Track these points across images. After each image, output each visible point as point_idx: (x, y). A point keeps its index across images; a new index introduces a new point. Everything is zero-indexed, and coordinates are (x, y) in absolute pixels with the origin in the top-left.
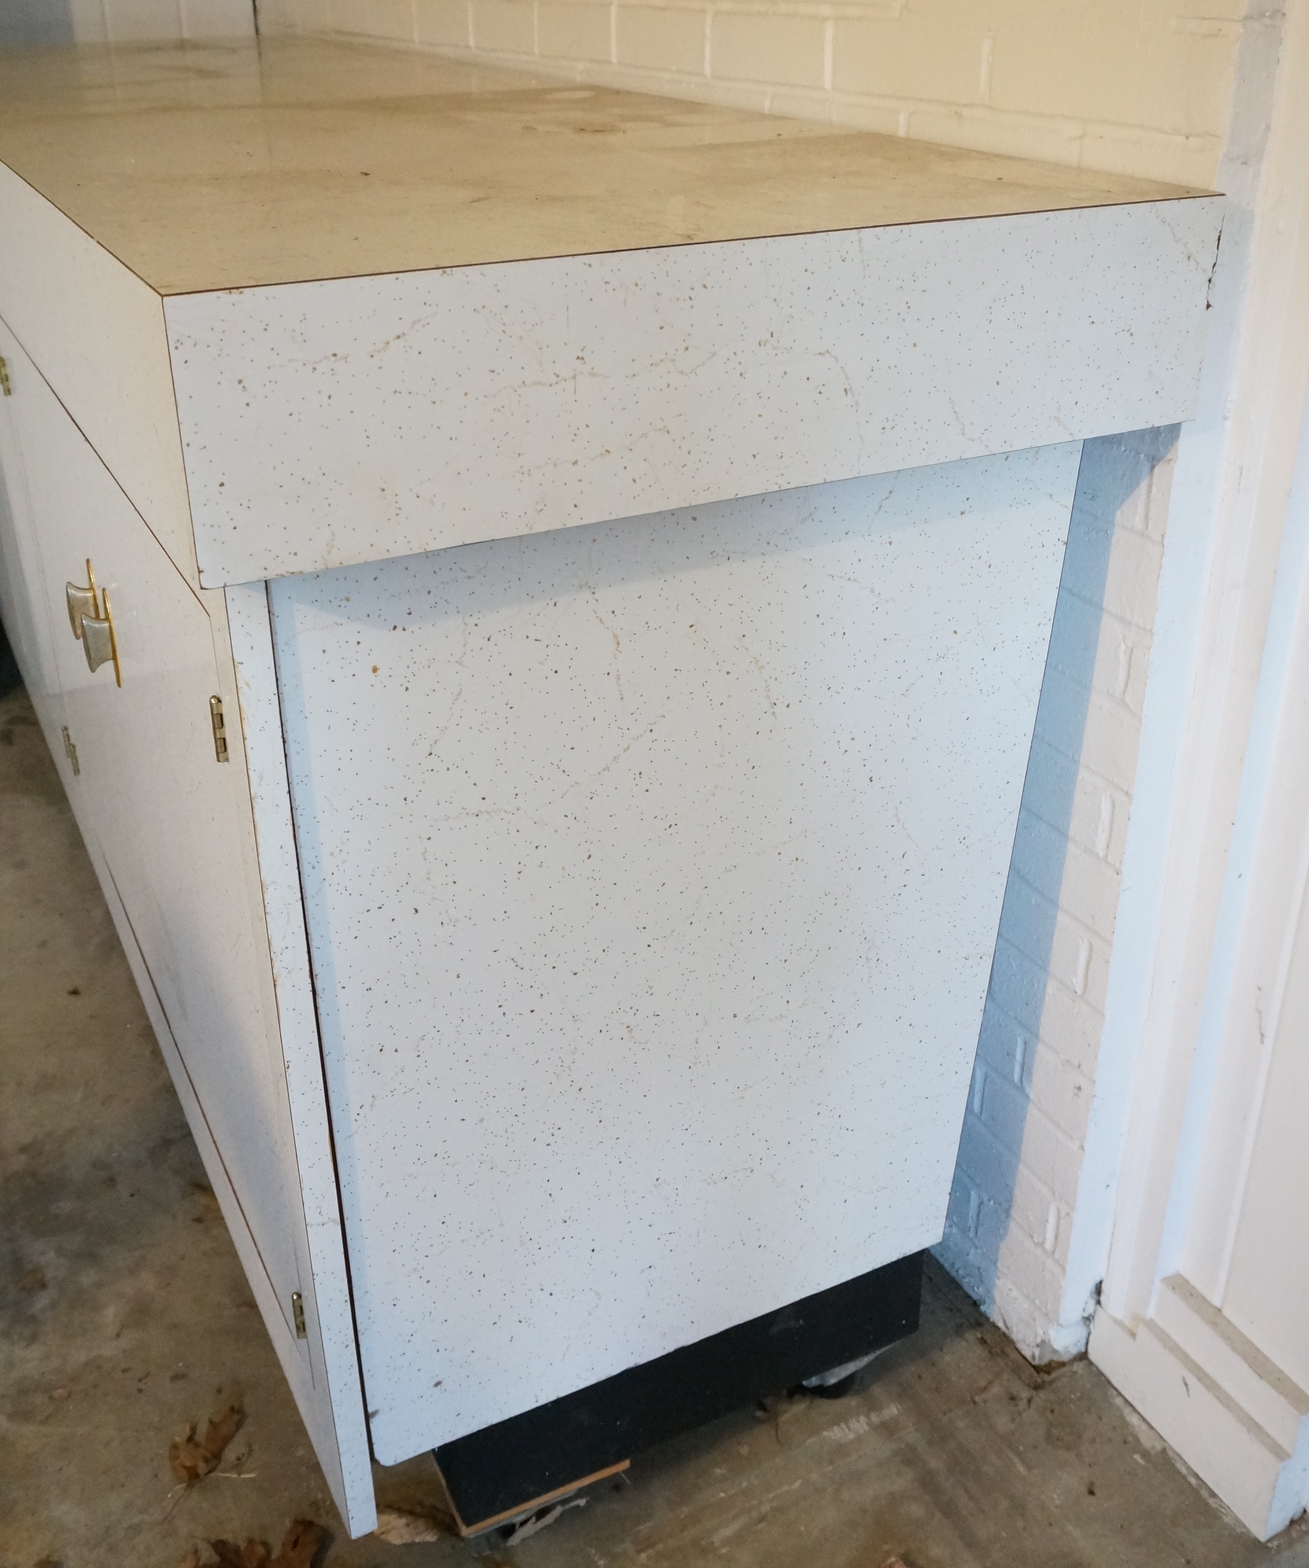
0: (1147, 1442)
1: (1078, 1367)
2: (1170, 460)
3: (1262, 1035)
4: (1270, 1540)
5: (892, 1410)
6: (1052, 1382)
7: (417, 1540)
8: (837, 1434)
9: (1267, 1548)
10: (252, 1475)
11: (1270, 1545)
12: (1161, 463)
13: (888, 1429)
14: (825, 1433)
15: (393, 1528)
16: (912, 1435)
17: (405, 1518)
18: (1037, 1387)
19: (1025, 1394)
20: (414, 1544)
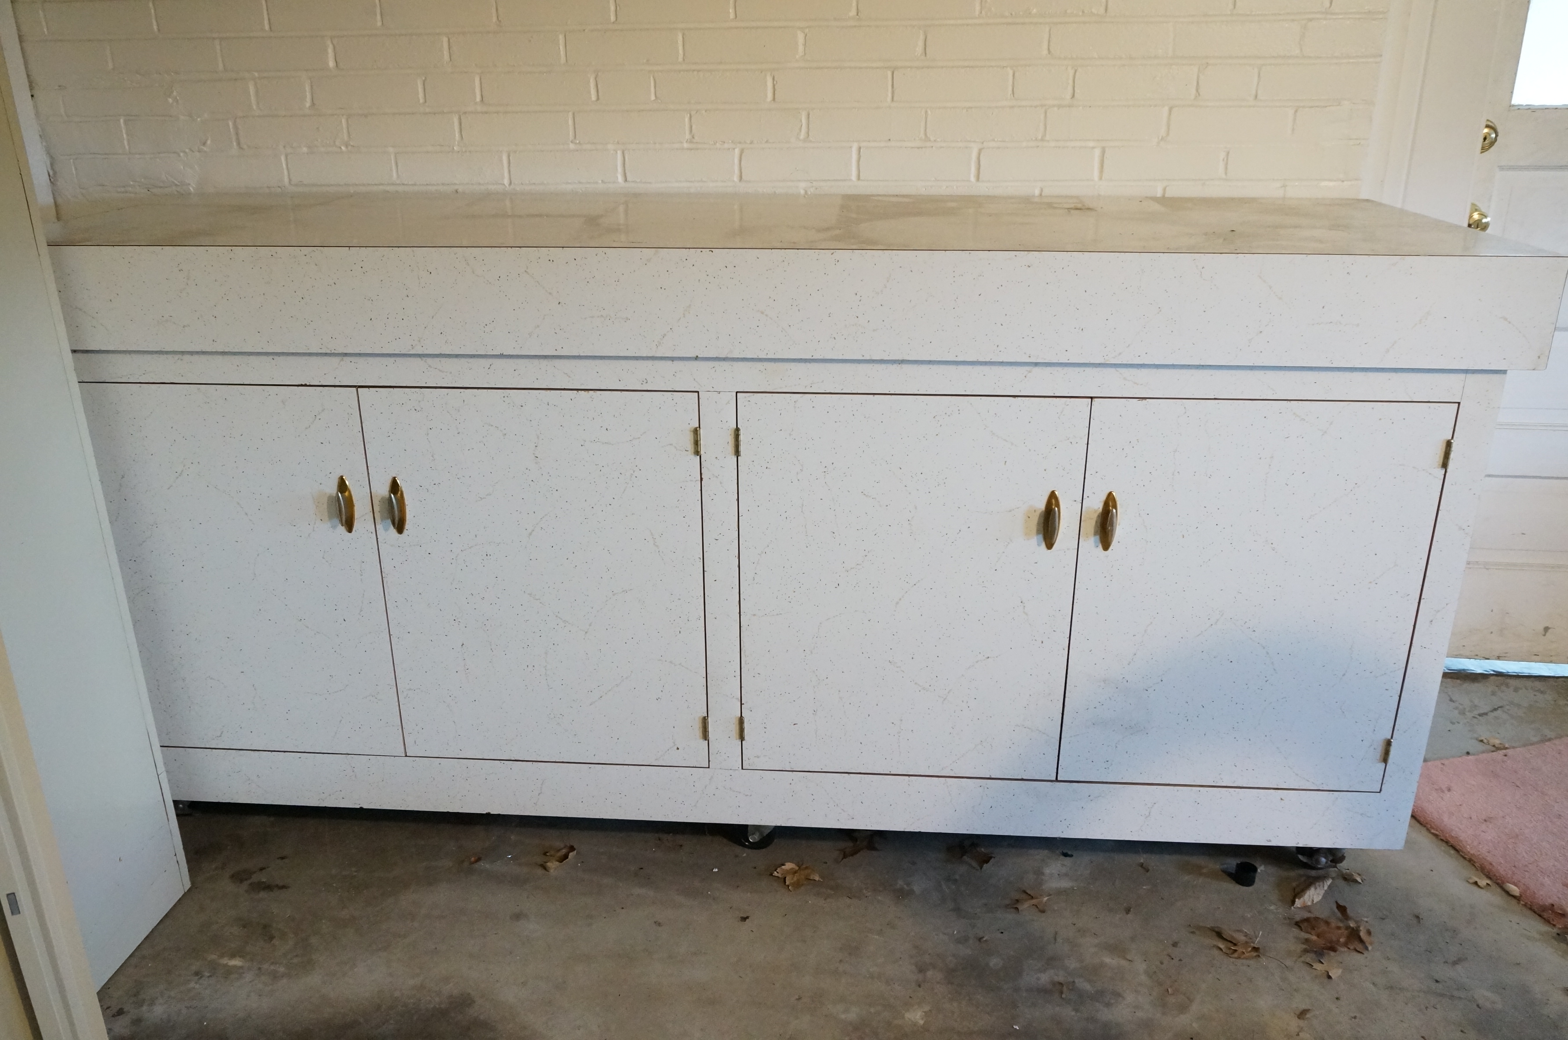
10: (1261, 932)
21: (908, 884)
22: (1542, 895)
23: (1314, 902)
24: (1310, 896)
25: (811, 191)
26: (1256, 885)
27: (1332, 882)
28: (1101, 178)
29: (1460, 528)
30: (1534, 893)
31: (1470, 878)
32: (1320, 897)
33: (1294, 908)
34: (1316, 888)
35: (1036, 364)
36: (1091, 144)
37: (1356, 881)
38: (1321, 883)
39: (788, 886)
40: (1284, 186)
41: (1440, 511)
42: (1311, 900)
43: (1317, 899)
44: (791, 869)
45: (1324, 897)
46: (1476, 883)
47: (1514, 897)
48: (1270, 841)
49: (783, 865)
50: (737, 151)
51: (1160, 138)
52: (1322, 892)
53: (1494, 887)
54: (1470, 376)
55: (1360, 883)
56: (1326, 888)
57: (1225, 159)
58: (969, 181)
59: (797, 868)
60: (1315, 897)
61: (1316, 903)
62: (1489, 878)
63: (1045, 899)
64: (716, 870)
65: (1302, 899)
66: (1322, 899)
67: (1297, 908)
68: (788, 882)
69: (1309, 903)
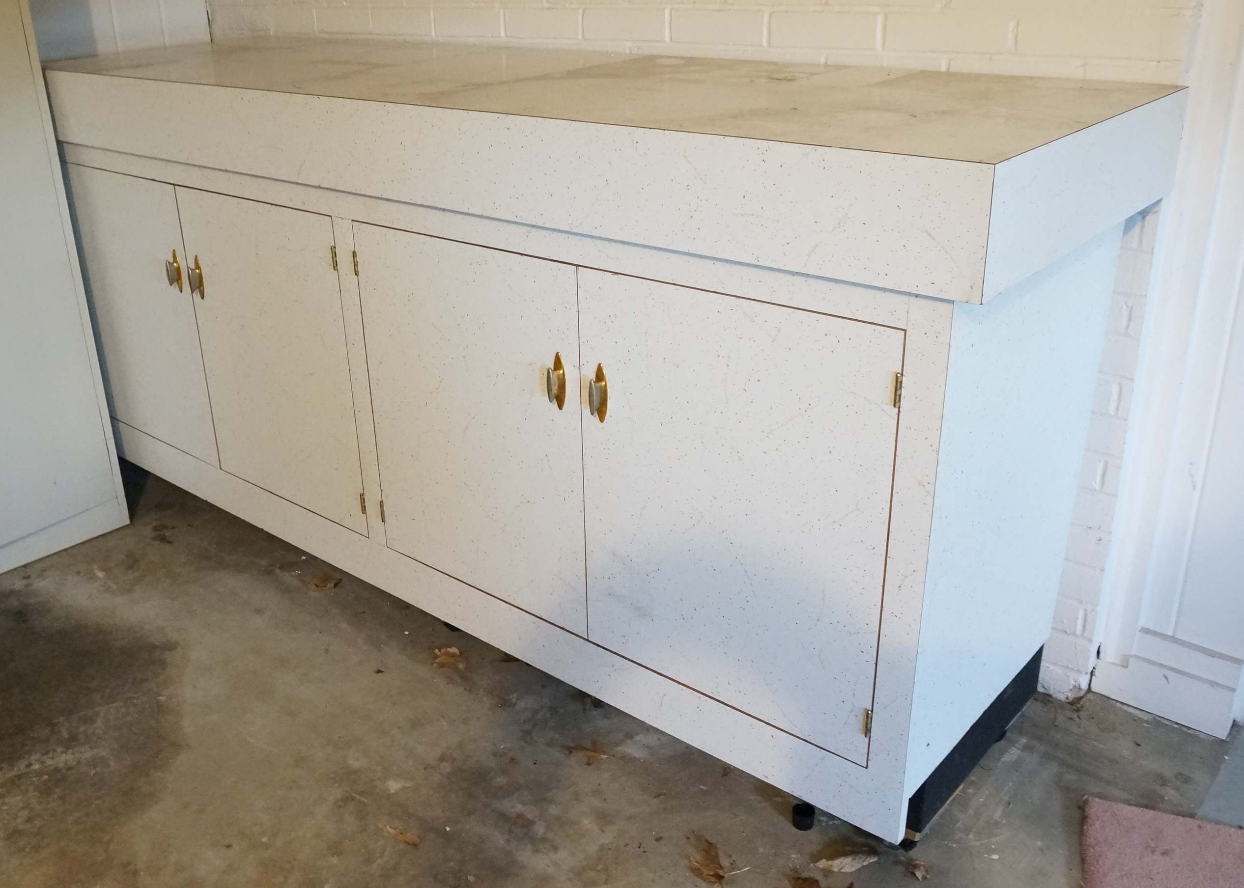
0: (1145, 717)
1: (1089, 696)
2: (1156, 212)
3: (1194, 486)
4: (1226, 739)
5: (1023, 740)
6: (1082, 707)
7: (865, 864)
8: (1006, 758)
9: (1227, 742)
10: (749, 868)
11: (1227, 740)
12: (1150, 215)
13: (1027, 748)
14: (1002, 759)
15: (846, 864)
16: (1042, 748)
17: (850, 857)
18: (1078, 710)
19: (1075, 716)
20: (863, 866)
21: (519, 699)
23: (842, 871)
24: (841, 863)
25: (635, 51)
27: (881, 862)
28: (883, 48)
29: (920, 484)
32: (853, 869)
33: (815, 866)
34: (854, 859)
36: (875, 9)
38: (864, 857)
39: (435, 663)
40: (1085, 65)
41: (897, 457)
42: (840, 867)
43: (848, 868)
44: (453, 653)
45: (858, 870)
48: (767, 777)
49: (449, 647)
50: (580, 11)
51: (944, 4)
52: (858, 865)
55: (918, 879)
57: (1015, 30)
58: (762, 46)
59: (458, 654)
60: (847, 866)
63: (604, 757)
64: (407, 633)
65: (830, 862)
66: (852, 872)
67: (818, 868)
68: (437, 661)
69: (836, 870)
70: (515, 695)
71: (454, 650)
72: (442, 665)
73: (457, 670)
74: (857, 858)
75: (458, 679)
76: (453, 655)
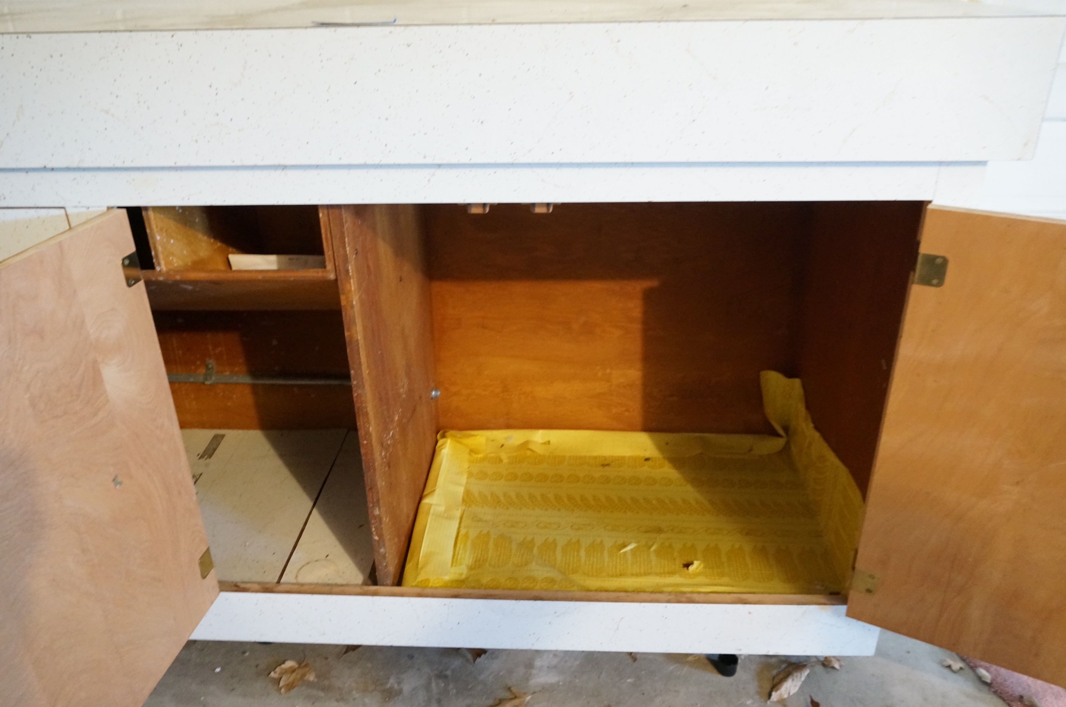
21: (399, 683)
22: (1012, 682)
23: (791, 694)
24: (787, 688)
26: (736, 675)
27: (810, 672)
30: (1005, 680)
31: (945, 660)
32: (797, 689)
33: (770, 702)
34: (793, 680)
35: (439, 166)
37: (833, 668)
38: (799, 674)
39: (281, 689)
42: (787, 693)
43: (794, 690)
44: (291, 667)
45: (801, 688)
46: (949, 667)
47: (985, 683)
49: (283, 665)
52: (799, 684)
53: (967, 670)
54: (944, 169)
55: (838, 670)
56: (803, 679)
59: (298, 666)
60: (792, 688)
61: (792, 695)
62: (963, 660)
63: (528, 698)
64: (218, 670)
65: (779, 692)
66: (798, 691)
67: (773, 702)
68: (282, 684)
69: (786, 696)
70: (392, 681)
71: (290, 664)
72: (290, 687)
73: (310, 685)
74: (795, 678)
75: (322, 694)
76: (292, 670)
